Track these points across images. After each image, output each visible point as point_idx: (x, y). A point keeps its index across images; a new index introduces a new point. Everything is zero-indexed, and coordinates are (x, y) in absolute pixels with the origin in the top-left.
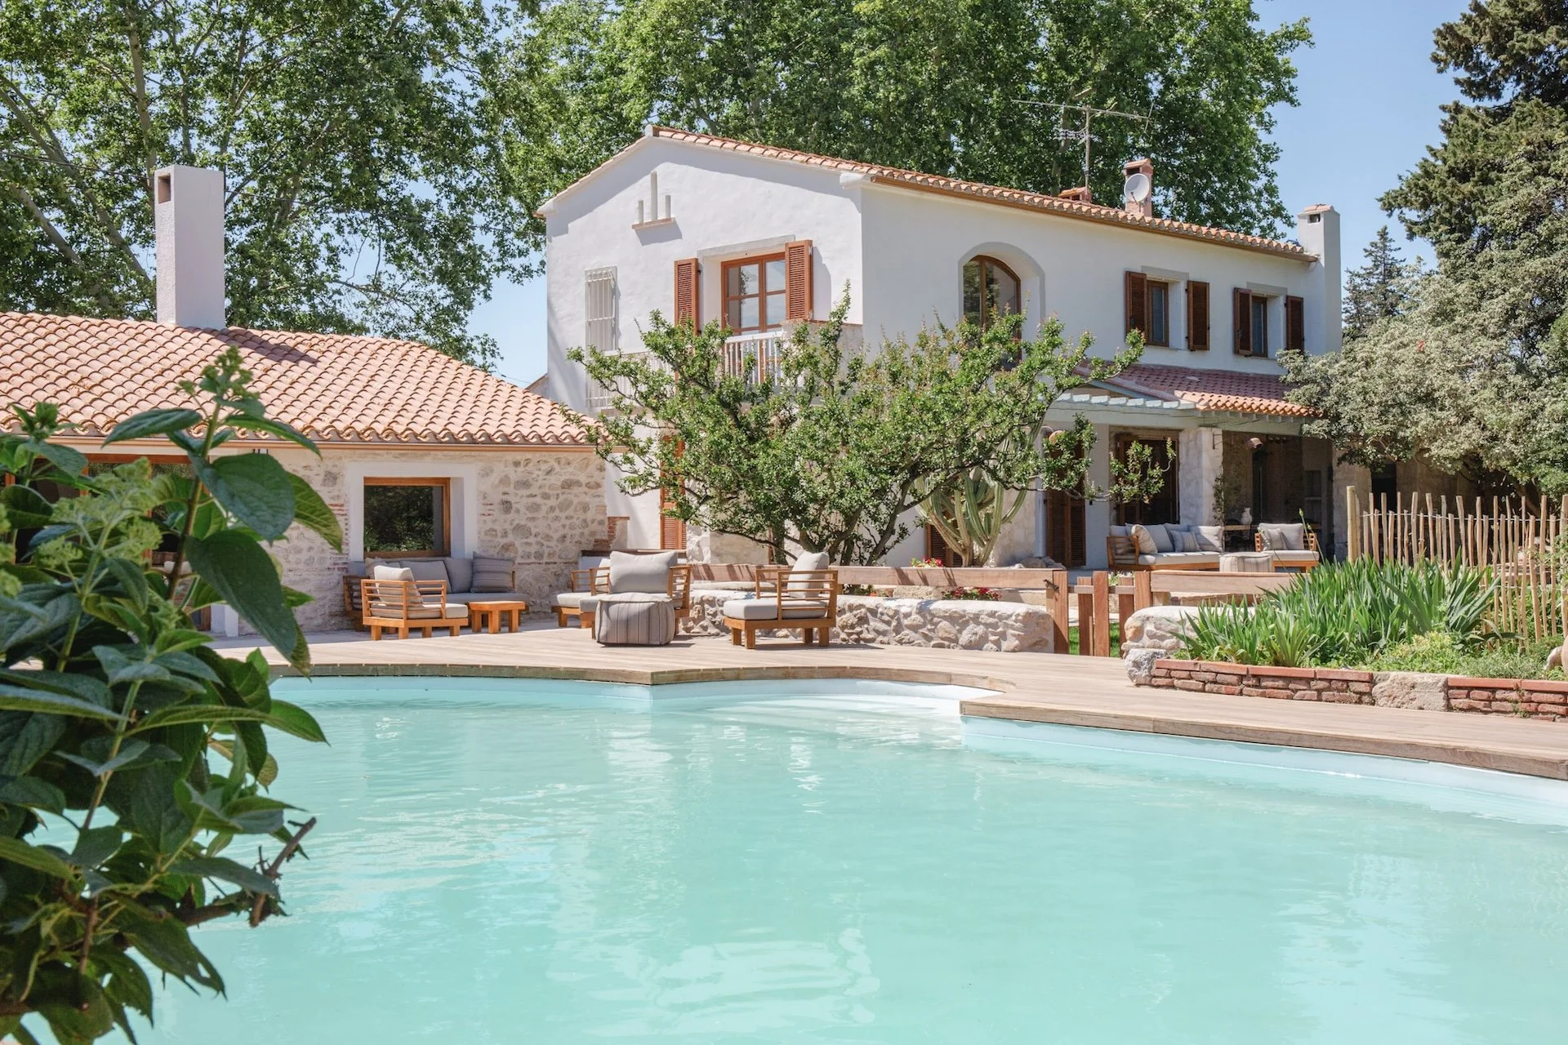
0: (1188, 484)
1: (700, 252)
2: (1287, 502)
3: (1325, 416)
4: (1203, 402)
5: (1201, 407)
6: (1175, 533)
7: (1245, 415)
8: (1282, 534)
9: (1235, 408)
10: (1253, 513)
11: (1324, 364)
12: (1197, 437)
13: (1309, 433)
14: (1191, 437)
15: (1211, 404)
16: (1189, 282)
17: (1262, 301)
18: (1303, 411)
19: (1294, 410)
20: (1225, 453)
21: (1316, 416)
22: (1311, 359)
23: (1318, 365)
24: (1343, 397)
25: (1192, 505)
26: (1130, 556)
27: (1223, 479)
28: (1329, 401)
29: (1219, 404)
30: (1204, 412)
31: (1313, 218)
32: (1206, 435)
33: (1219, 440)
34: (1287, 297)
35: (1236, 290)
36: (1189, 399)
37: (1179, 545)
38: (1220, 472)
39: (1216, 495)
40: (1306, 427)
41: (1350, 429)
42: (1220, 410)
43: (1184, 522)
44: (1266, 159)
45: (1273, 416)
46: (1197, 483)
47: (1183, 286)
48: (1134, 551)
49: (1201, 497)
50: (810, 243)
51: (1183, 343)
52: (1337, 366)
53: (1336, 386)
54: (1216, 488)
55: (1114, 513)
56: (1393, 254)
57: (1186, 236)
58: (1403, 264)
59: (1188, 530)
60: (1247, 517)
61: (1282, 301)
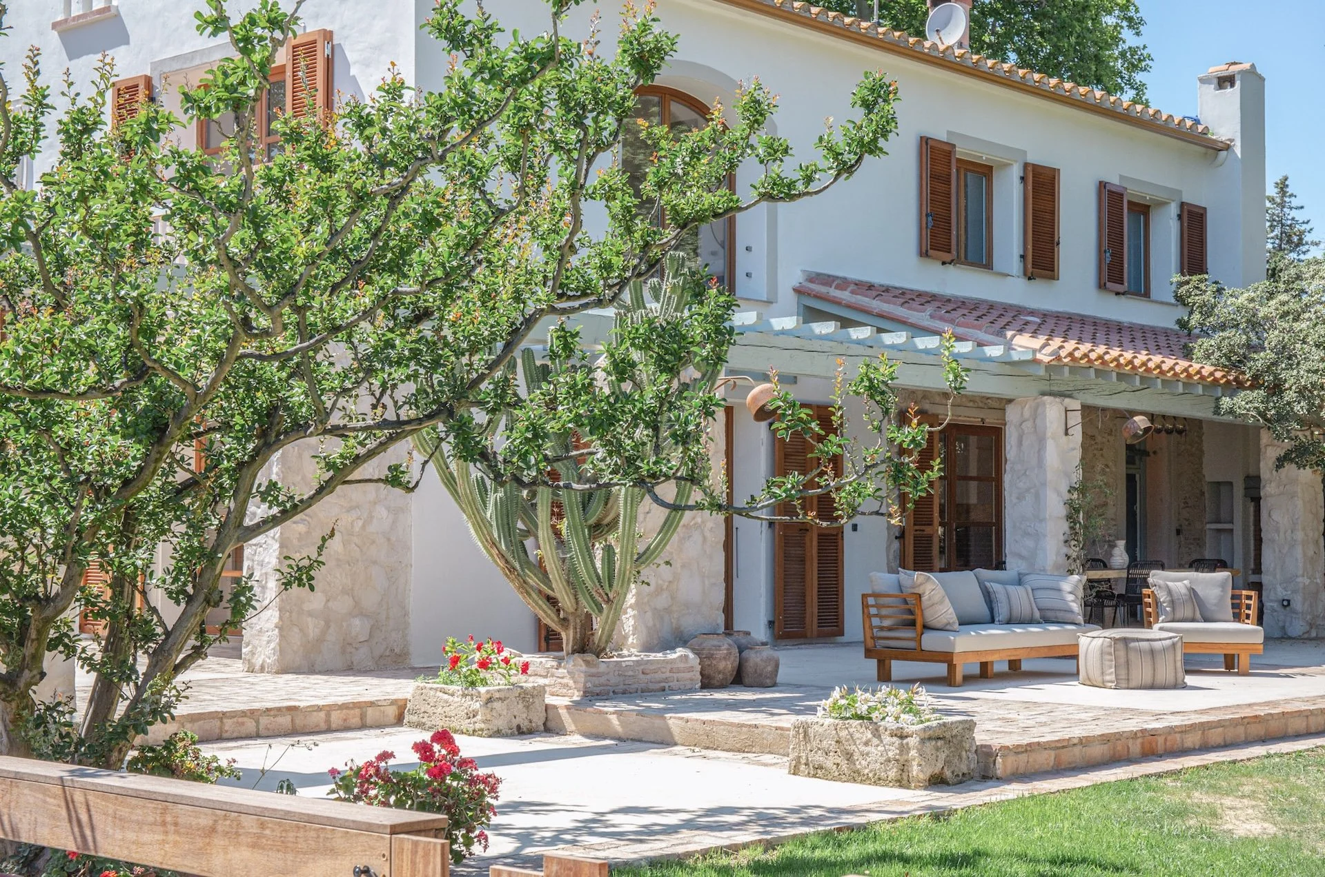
0: (1020, 498)
1: (155, 65)
2: (1178, 532)
3: (1256, 384)
4: (1048, 350)
5: (1044, 357)
6: (996, 587)
7: (1121, 377)
8: (1192, 592)
9: (1104, 363)
10: (1131, 549)
11: (1252, 300)
12: (1036, 414)
13: (1231, 411)
14: (1027, 412)
15: (1063, 353)
16: (1026, 165)
17: (1142, 210)
18: (1218, 374)
19: (1205, 372)
20: (1084, 447)
21: (1240, 385)
22: (1228, 291)
23: (1242, 300)
24: (1285, 353)
25: (1026, 534)
26: (908, 633)
27: (1082, 489)
28: (1261, 360)
29: (1077, 354)
30: (1049, 367)
31: (1225, 81)
32: (1053, 411)
33: (1076, 419)
34: (1182, 204)
35: (1102, 185)
36: (1025, 344)
37: (1002, 612)
38: (1077, 476)
39: (1069, 517)
40: (1226, 402)
41: (1300, 408)
42: (1077, 366)
43: (1014, 565)
44: (1134, 67)
45: (1169, 381)
46: (1037, 496)
47: (1016, 171)
48: (912, 624)
49: (1042, 520)
50: (328, 35)
51: (1016, 266)
52: (1272, 303)
53: (1273, 337)
54: (1069, 503)
55: (896, 545)
56: (1294, 213)
57: (1022, 87)
58: (1307, 227)
59: (1019, 581)
60: (1120, 556)
61: (1173, 209)
